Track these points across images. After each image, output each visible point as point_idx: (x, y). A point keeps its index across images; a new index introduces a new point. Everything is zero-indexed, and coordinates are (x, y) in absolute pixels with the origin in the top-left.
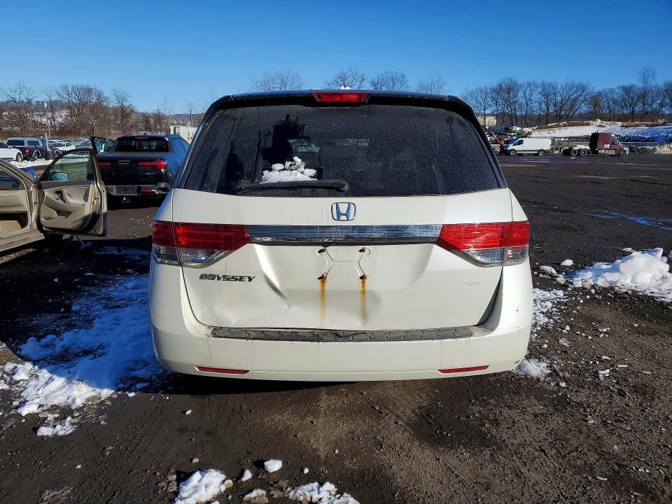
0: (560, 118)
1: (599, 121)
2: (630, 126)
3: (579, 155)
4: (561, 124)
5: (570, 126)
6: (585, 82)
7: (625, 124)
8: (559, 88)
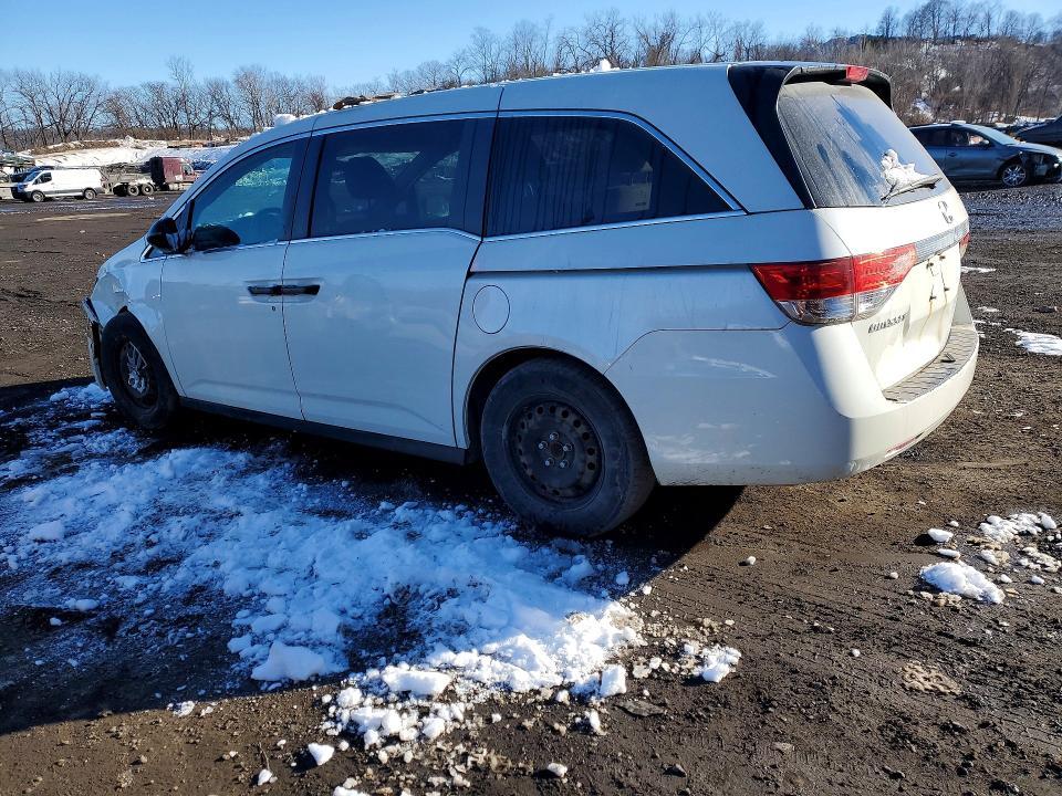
0: (66, 134)
1: (132, 139)
2: (182, 146)
3: (141, 193)
4: (71, 145)
5: (86, 147)
6: (90, 73)
7: (173, 143)
8: (48, 81)
